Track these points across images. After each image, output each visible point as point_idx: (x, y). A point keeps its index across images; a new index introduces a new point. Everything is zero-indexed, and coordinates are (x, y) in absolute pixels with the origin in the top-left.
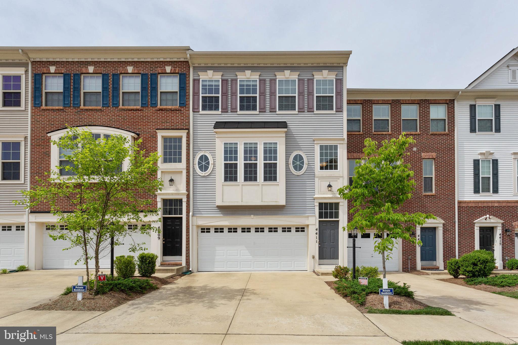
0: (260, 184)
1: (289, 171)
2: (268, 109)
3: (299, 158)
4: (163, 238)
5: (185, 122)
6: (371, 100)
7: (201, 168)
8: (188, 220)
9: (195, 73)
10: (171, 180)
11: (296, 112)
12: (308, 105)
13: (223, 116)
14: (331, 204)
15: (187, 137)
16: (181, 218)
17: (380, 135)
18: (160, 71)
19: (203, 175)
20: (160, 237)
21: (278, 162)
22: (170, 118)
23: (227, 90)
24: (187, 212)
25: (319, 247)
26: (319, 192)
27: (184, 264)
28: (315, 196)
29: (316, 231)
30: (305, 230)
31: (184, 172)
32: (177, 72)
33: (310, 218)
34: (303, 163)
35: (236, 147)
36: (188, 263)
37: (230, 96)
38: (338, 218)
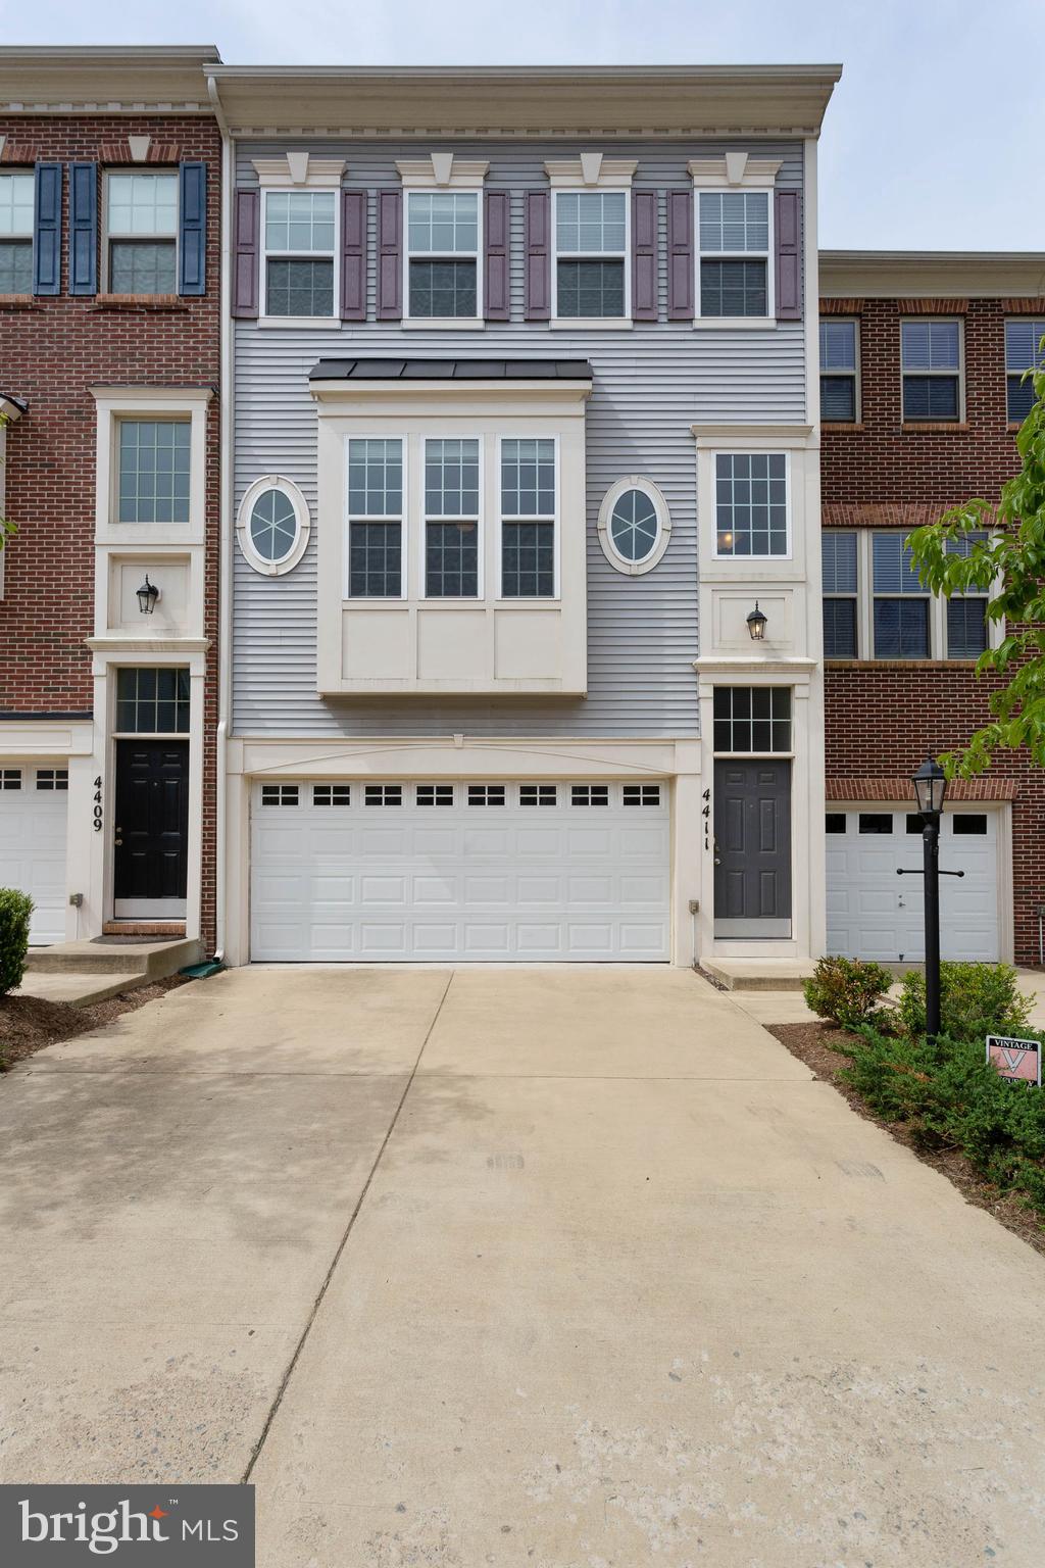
0: (490, 606)
1: (600, 560)
2: (518, 312)
3: (636, 507)
4: (117, 826)
5: (203, 360)
6: (895, 300)
7: (262, 544)
8: (210, 751)
9: (241, 166)
10: (150, 593)
11: (625, 322)
12: (671, 296)
13: (349, 336)
14: (761, 692)
15: (209, 420)
16: (185, 744)
17: (927, 433)
18: (108, 157)
19: (272, 570)
20: (102, 819)
21: (556, 517)
22: (145, 342)
23: (363, 233)
24: (206, 721)
25: (716, 866)
26: (717, 644)
27: (193, 933)
28: (701, 660)
29: (705, 803)
30: (662, 796)
31: (199, 558)
32: (172, 158)
33: (680, 748)
34: (651, 526)
35: (394, 456)
36: (210, 926)
37: (372, 256)
38: (789, 750)
